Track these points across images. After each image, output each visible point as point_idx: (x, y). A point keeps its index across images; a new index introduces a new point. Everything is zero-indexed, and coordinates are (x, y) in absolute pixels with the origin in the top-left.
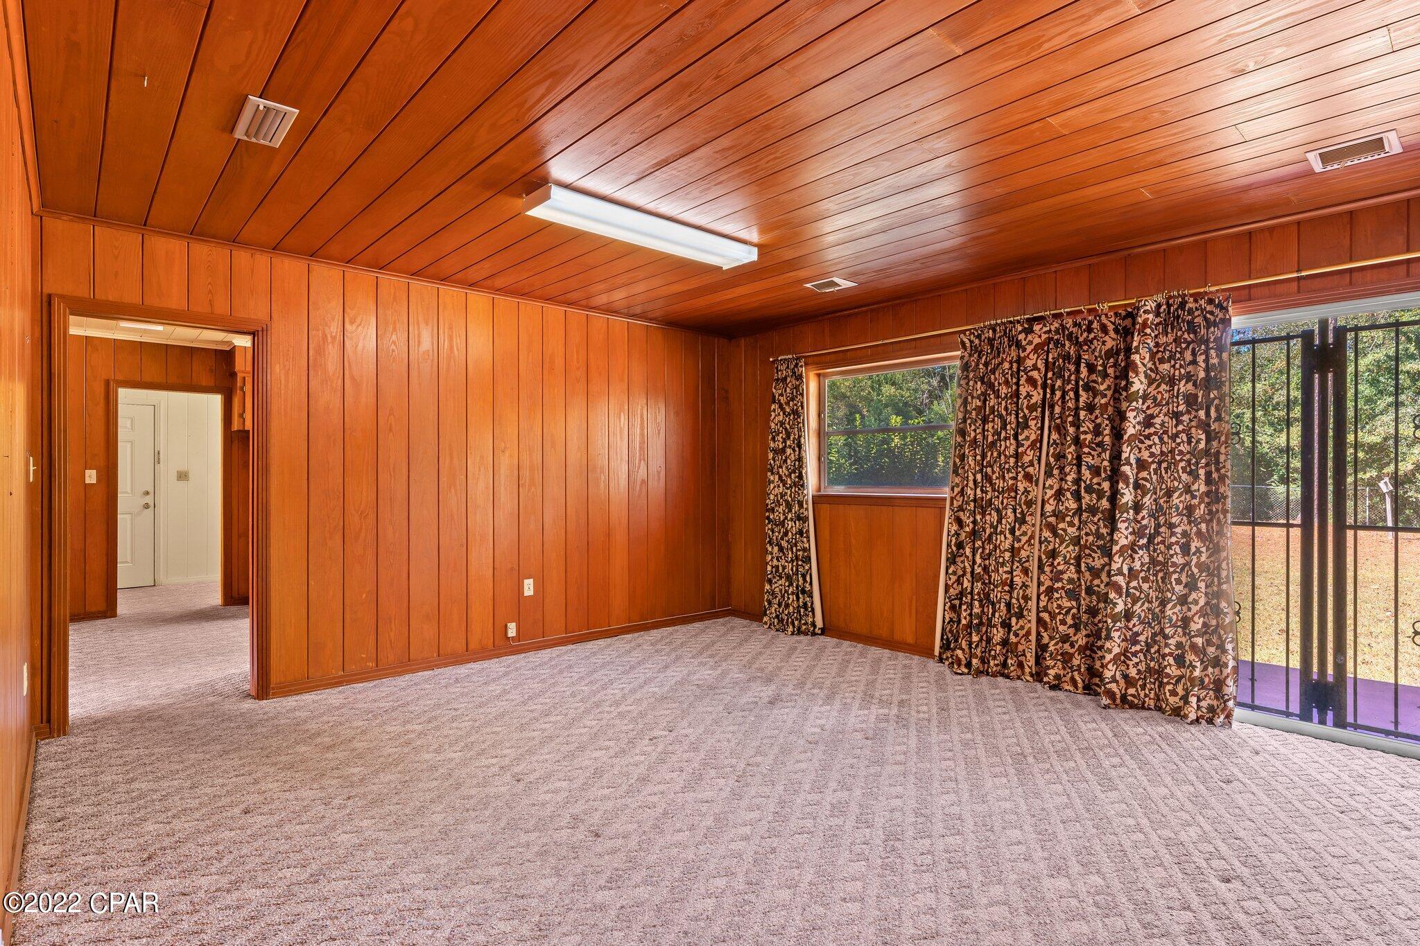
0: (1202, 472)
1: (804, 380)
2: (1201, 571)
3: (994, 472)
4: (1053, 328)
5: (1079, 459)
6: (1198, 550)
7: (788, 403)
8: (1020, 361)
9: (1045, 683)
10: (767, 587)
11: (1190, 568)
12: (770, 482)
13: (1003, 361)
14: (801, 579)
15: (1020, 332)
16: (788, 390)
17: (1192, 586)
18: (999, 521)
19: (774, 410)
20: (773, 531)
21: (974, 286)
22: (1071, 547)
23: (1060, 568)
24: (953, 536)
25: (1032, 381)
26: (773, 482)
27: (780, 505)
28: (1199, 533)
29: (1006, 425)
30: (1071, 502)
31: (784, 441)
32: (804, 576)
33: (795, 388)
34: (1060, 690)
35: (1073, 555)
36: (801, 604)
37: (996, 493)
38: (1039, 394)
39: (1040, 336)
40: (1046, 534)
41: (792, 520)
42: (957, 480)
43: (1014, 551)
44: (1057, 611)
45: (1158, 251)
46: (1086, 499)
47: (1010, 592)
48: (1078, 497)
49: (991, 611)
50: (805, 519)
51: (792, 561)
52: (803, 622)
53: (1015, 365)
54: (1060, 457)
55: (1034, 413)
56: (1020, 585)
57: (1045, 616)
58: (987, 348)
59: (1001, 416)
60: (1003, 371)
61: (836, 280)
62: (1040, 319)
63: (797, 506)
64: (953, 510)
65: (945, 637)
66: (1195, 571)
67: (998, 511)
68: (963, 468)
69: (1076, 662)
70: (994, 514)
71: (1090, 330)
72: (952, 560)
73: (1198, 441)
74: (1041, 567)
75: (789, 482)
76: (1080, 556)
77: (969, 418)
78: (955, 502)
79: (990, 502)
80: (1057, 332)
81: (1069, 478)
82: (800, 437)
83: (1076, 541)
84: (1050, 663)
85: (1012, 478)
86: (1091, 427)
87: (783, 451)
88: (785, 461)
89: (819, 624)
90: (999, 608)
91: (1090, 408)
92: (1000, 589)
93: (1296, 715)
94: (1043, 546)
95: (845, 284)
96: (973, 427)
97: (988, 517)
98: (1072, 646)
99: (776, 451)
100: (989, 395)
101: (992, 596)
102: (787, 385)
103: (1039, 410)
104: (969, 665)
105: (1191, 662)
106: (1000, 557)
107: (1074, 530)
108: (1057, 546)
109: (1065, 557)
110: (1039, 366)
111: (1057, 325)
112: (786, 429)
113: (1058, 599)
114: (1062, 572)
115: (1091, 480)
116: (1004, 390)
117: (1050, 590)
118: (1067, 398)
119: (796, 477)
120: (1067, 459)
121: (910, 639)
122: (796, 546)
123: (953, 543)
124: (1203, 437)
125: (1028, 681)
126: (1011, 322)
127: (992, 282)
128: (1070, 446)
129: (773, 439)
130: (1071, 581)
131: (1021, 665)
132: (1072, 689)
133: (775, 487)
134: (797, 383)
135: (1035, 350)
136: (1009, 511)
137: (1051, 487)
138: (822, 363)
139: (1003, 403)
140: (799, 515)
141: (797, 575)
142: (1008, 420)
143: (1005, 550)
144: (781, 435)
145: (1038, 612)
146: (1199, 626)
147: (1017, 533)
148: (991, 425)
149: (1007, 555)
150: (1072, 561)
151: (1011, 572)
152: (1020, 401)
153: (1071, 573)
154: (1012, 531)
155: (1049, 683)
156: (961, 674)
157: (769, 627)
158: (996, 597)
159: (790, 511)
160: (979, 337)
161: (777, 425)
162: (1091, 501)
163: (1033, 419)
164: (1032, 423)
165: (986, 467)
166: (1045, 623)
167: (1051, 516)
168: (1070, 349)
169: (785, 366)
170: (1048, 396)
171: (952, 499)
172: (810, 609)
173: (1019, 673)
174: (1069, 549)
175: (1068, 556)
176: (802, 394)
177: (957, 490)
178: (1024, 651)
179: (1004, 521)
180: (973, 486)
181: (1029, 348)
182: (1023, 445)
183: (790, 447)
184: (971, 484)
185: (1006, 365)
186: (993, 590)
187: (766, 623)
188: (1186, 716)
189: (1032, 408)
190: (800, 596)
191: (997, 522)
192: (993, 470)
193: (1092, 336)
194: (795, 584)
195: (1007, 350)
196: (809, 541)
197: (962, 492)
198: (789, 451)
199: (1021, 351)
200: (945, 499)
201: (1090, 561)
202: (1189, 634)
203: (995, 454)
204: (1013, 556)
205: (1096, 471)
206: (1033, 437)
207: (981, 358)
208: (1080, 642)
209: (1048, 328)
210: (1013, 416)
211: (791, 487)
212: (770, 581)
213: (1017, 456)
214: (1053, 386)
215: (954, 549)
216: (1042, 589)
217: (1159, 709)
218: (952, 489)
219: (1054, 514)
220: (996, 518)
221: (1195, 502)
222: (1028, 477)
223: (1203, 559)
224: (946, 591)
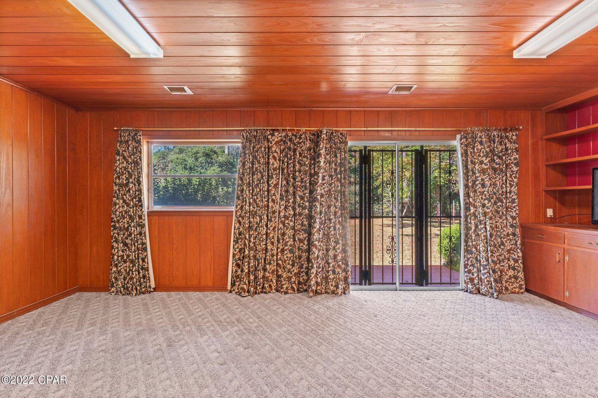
0: (339, 198)
1: (142, 144)
2: (340, 236)
3: (257, 198)
4: (283, 135)
5: (294, 193)
6: (339, 229)
7: (130, 157)
8: (269, 148)
9: (282, 292)
10: (114, 269)
11: (336, 235)
12: (115, 204)
13: (261, 147)
14: (141, 261)
15: (269, 135)
16: (130, 149)
17: (337, 243)
18: (261, 221)
19: (119, 160)
20: (118, 234)
21: (244, 109)
22: (291, 231)
23: (287, 240)
24: (237, 229)
25: (274, 158)
26: (118, 204)
27: (124, 219)
28: (339, 221)
29: (263, 176)
30: (291, 211)
31: (127, 179)
32: (143, 260)
33: (136, 148)
34: (288, 293)
35: (292, 234)
36: (141, 276)
37: (259, 208)
38: (277, 163)
39: (278, 138)
40: (281, 226)
41: (134, 226)
42: (239, 202)
43: (267, 234)
44: (286, 259)
45: (321, 111)
46: (298, 210)
47: (266, 253)
48: (294, 209)
49: (257, 263)
50: (143, 226)
51: (135, 251)
52: (143, 286)
53: (267, 149)
54: (287, 191)
55: (275, 172)
56: (270, 249)
57: (280, 262)
58: (254, 140)
59: (261, 172)
60: (262, 151)
61: (186, 88)
62: (277, 130)
63: (137, 218)
64: (237, 217)
65: (233, 280)
66: (338, 236)
67: (260, 217)
68: (242, 196)
69: (293, 280)
70: (258, 218)
71: (300, 138)
72: (236, 242)
73: (338, 186)
74: (278, 241)
75: (132, 204)
76: (294, 234)
77: (246, 172)
78: (238, 213)
79: (256, 213)
80: (285, 137)
81: (291, 201)
82: (139, 177)
83: (293, 228)
84: (284, 282)
85: (266, 201)
86: (300, 179)
87: (127, 185)
88: (129, 191)
89: (153, 285)
90: (261, 262)
91: (300, 171)
92: (261, 253)
93: (358, 284)
94: (279, 231)
95: (189, 92)
96: (248, 177)
97: (255, 220)
98: (291, 273)
99: (121, 185)
100: (255, 162)
101: (257, 256)
102: (129, 145)
103: (278, 171)
104: (248, 292)
105: (338, 272)
106: (261, 238)
107: (292, 223)
108: (285, 231)
109: (289, 235)
110: (277, 151)
111: (285, 134)
112: (129, 172)
113: (286, 254)
114: (288, 242)
115: (300, 202)
116: (262, 160)
117: (283, 250)
118: (290, 166)
119: (136, 201)
120: (290, 193)
121: (210, 284)
122: (137, 242)
123: (237, 233)
124: (339, 185)
125: (274, 293)
126: (264, 129)
127: (254, 109)
128: (291, 187)
129: (119, 177)
130: (291, 245)
131: (270, 286)
132: (292, 292)
133: (119, 207)
134: (137, 145)
135: (276, 144)
136: (265, 216)
137: (283, 205)
138: (151, 135)
139: (262, 166)
140: (139, 224)
141: (138, 259)
142: (264, 174)
143: (263, 234)
144: (125, 175)
145: (277, 260)
146: (341, 258)
147: (269, 226)
148: (256, 176)
149: (264, 236)
150: (291, 237)
151: (266, 244)
152: (270, 166)
153: (291, 242)
154: (267, 226)
155: (284, 291)
156: (245, 297)
157: (116, 294)
158: (260, 256)
159: (133, 221)
160: (250, 134)
161: (121, 169)
162: (300, 210)
163: (275, 175)
164: (274, 176)
165: (254, 196)
166: (280, 265)
167: (283, 218)
168: (290, 145)
169: (127, 134)
170: (281, 165)
171: (236, 211)
172: (148, 278)
173: (270, 289)
174: (290, 232)
175: (290, 234)
176: (140, 152)
177: (239, 207)
178: (271, 279)
179: (263, 221)
180: (248, 205)
181: (273, 142)
182: (271, 186)
183: (132, 183)
184: (248, 204)
185: (263, 149)
186: (258, 254)
187: (113, 292)
188: (338, 293)
189: (275, 169)
190: (141, 271)
191: (260, 221)
192: (257, 197)
193: (301, 140)
194: (137, 265)
195: (263, 142)
196: (146, 239)
197: (242, 208)
198: (131, 185)
199: (269, 143)
200: (232, 212)
201: (299, 236)
202: (337, 261)
203: (258, 190)
204: (267, 237)
205: (302, 198)
206: (275, 183)
207: (251, 144)
208: (295, 271)
209: (281, 135)
210: (266, 173)
211: (133, 207)
212: (116, 266)
213: (268, 191)
214: (283, 161)
215: (238, 235)
216: (279, 250)
217: (326, 292)
218: (237, 207)
219: (285, 216)
220: (259, 219)
221: (337, 210)
222: (273, 201)
223: (341, 232)
224: (233, 257)
